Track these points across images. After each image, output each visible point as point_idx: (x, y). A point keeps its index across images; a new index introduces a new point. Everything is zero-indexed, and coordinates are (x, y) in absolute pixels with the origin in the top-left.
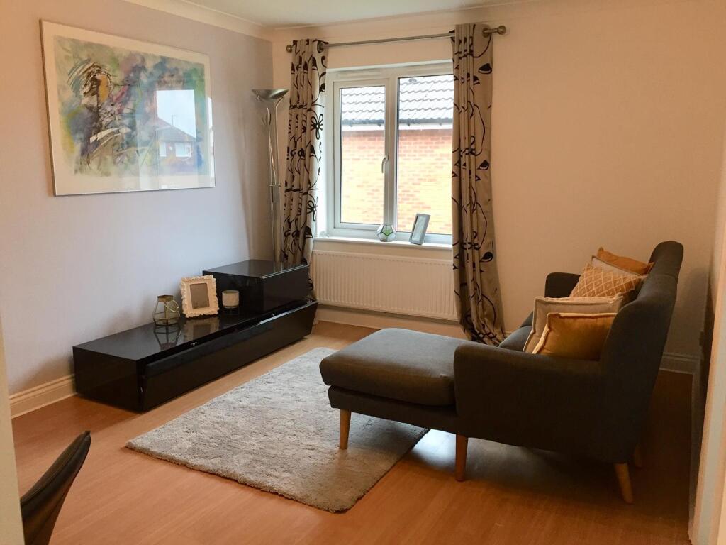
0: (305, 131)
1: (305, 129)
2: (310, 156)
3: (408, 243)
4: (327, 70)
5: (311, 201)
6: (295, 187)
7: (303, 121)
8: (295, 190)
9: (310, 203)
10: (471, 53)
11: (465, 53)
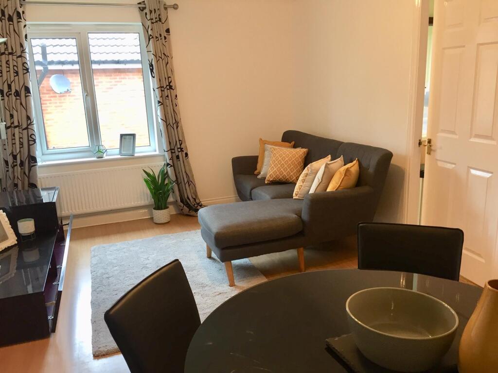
0: (18, 75)
1: (17, 73)
2: (26, 96)
3: (119, 156)
4: (27, 23)
5: (34, 135)
6: (16, 124)
7: (14, 66)
8: (16, 127)
9: (32, 136)
10: (160, 20)
11: (156, 20)
